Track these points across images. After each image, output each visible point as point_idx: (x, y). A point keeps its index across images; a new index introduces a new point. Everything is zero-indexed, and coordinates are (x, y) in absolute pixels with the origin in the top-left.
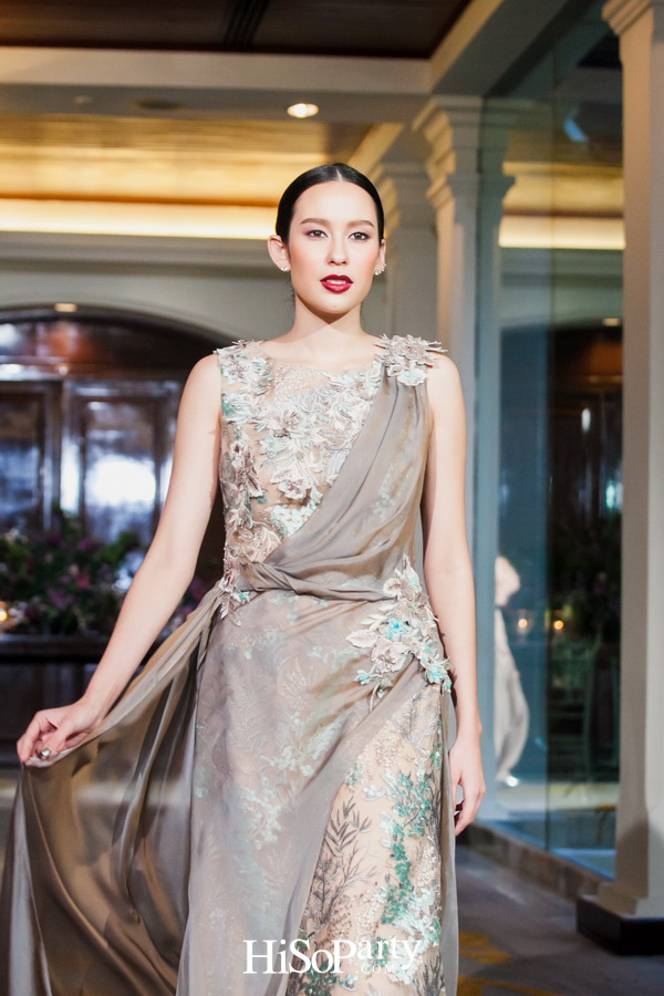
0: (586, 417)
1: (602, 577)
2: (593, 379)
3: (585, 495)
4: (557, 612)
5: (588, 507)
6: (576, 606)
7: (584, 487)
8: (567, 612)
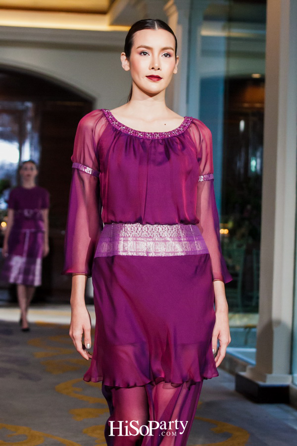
0: (242, 124)
1: (249, 207)
2: (246, 105)
3: (240, 164)
4: (226, 225)
5: (242, 171)
6: (235, 222)
7: (240, 160)
8: (230, 224)
